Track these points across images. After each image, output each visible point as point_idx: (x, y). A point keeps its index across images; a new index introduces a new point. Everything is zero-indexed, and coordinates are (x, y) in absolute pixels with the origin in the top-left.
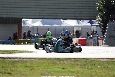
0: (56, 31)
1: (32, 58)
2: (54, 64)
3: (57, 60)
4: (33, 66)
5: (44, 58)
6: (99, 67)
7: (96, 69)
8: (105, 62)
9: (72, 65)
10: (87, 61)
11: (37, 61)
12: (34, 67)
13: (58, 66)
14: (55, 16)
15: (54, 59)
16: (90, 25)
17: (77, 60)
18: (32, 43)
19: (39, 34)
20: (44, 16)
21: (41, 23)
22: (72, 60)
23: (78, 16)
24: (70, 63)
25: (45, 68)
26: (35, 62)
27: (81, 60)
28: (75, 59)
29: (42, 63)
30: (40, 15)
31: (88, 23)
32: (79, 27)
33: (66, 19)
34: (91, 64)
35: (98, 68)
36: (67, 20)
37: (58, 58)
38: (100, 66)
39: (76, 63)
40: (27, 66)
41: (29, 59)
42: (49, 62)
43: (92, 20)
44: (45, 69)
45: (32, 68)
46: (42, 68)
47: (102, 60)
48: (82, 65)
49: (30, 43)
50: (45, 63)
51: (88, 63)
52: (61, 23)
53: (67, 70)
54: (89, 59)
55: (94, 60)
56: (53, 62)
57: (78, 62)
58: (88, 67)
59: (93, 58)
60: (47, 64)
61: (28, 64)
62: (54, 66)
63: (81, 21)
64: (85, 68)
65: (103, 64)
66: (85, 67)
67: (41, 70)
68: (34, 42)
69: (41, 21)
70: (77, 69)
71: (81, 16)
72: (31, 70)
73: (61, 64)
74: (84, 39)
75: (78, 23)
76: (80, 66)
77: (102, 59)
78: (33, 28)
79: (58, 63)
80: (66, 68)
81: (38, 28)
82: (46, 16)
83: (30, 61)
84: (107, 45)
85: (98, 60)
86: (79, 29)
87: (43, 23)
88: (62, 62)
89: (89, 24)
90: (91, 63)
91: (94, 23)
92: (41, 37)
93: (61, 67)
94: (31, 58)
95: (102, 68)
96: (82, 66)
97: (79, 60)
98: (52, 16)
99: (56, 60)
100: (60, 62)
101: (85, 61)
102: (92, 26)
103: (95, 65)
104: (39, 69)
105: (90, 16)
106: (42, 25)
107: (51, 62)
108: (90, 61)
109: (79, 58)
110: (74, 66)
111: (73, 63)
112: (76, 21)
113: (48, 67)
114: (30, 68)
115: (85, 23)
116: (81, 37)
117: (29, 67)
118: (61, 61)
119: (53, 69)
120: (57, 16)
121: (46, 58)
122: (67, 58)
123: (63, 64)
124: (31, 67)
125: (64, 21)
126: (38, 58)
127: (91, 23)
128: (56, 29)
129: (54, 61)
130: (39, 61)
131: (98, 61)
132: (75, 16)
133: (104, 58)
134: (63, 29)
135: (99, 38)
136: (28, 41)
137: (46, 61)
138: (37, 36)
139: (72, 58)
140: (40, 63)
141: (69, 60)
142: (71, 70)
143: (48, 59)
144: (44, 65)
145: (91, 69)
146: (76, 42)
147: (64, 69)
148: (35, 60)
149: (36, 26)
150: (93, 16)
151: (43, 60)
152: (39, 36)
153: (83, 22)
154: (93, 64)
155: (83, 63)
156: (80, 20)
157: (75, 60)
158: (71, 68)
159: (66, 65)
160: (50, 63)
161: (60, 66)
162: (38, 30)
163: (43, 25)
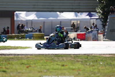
0: (52, 25)
1: (28, 55)
2: (52, 61)
3: (56, 56)
4: (29, 63)
5: (41, 54)
6: (101, 63)
7: (98, 66)
8: (107, 58)
9: (72, 62)
10: (89, 57)
11: (34, 58)
12: (31, 64)
13: (56, 63)
14: (51, 8)
15: (52, 55)
16: (90, 18)
17: (78, 57)
18: (26, 38)
19: (34, 28)
20: (39, 8)
21: (35, 16)
22: (71, 56)
23: (76, 8)
24: (70, 59)
25: (42, 65)
26: (31, 59)
27: (81, 56)
28: (75, 55)
29: (39, 60)
30: (34, 8)
31: (87, 15)
32: (77, 20)
33: (62, 12)
34: (93, 61)
35: (101, 65)
36: (64, 13)
37: (56, 54)
38: (103, 63)
39: (77, 59)
40: (23, 64)
41: (25, 56)
42: (47, 58)
43: (92, 13)
44: (42, 67)
45: (29, 65)
46: (40, 66)
47: (104, 56)
48: (83, 61)
49: (24, 38)
50: (42, 59)
51: (89, 60)
52: (57, 16)
53: (67, 67)
54: (90, 55)
55: (96, 56)
56: (51, 59)
57: (78, 58)
58: (90, 63)
59: (95, 54)
60: (45, 61)
61: (24, 61)
62: (52, 63)
63: (79, 14)
64: (87, 65)
65: (105, 60)
66: (86, 63)
67: (39, 67)
68: (28, 37)
69: (35, 14)
70: (78, 65)
71: (79, 8)
72: (28, 67)
73: (60, 60)
74: (83, 33)
75: (76, 16)
76: (80, 63)
77: (104, 54)
78: (27, 22)
79: (57, 59)
80: (66, 65)
81: (32, 22)
82: (41, 8)
83: (26, 58)
84: (108, 39)
85: (100, 56)
86: (77, 22)
87: (37, 16)
88: (61, 59)
89: (88, 17)
90: (92, 59)
91: (93, 15)
92: (36, 31)
93: (61, 64)
94: (26, 55)
95: (104, 65)
96: (83, 63)
97: (79, 56)
98: (47, 8)
99: (54, 56)
100: (59, 59)
101: (86, 57)
102: (91, 19)
103: (97, 61)
104: (37, 66)
105: (89, 8)
106: (36, 18)
107: (49, 58)
108: (91, 57)
109: (79, 54)
110: (74, 63)
111: (73, 59)
112: (74, 14)
113: (46, 65)
114: (27, 66)
115: (84, 16)
116: (80, 31)
117: (25, 64)
118: (60, 57)
119: (52, 66)
120: (53, 8)
121: (43, 55)
122: (66, 54)
123: (62, 61)
124: (27, 64)
125: (60, 14)
126: (35, 55)
127: (90, 15)
128: (52, 23)
129: (53, 57)
130: (36, 57)
131: (100, 58)
132: (72, 8)
133: (106, 54)
134: (60, 22)
135: (99, 31)
136: (22, 36)
137: (43, 58)
138: (31, 30)
139: (72, 54)
140: (37, 60)
141: (68, 56)
142: (71, 67)
143: (45, 56)
144: (41, 62)
145: (93, 66)
146: (74, 37)
147: (63, 66)
148: (32, 57)
149: (30, 20)
150: (93, 8)
151: (39, 56)
152: (33, 30)
153: (81, 14)
154: (95, 60)
155: (84, 59)
156: (78, 12)
157: (75, 57)
158: (71, 65)
159: (65, 61)
160: (48, 60)
161: (59, 63)
162: (33, 24)
163: (38, 18)
